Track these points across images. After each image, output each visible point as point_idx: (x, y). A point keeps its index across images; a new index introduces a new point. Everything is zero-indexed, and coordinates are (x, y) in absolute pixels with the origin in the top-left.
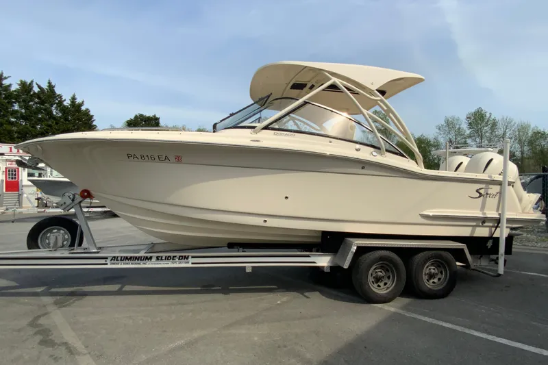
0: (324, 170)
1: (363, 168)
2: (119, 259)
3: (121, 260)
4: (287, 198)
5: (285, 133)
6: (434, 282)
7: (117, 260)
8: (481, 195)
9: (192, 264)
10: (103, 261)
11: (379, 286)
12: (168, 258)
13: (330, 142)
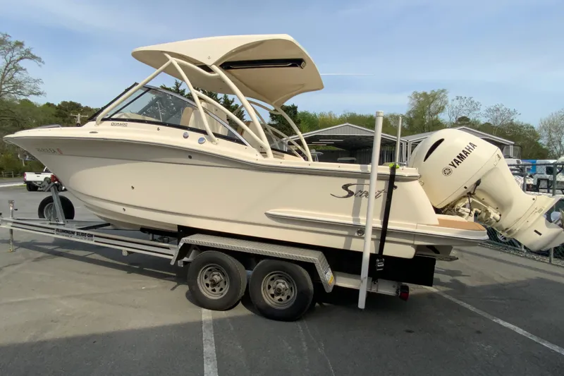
0: (154, 160)
1: (190, 157)
3: (61, 232)
4: (133, 187)
5: (120, 122)
6: (280, 300)
8: (351, 193)
9: (95, 241)
11: (214, 290)
12: (82, 234)
13: (158, 129)
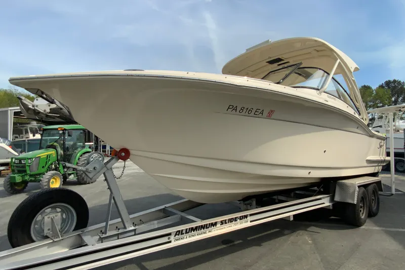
2: (184, 232)
3: (186, 233)
4: (325, 151)
5: (332, 96)
7: (182, 234)
8: (380, 146)
9: (251, 222)
10: (165, 239)
12: (231, 220)
